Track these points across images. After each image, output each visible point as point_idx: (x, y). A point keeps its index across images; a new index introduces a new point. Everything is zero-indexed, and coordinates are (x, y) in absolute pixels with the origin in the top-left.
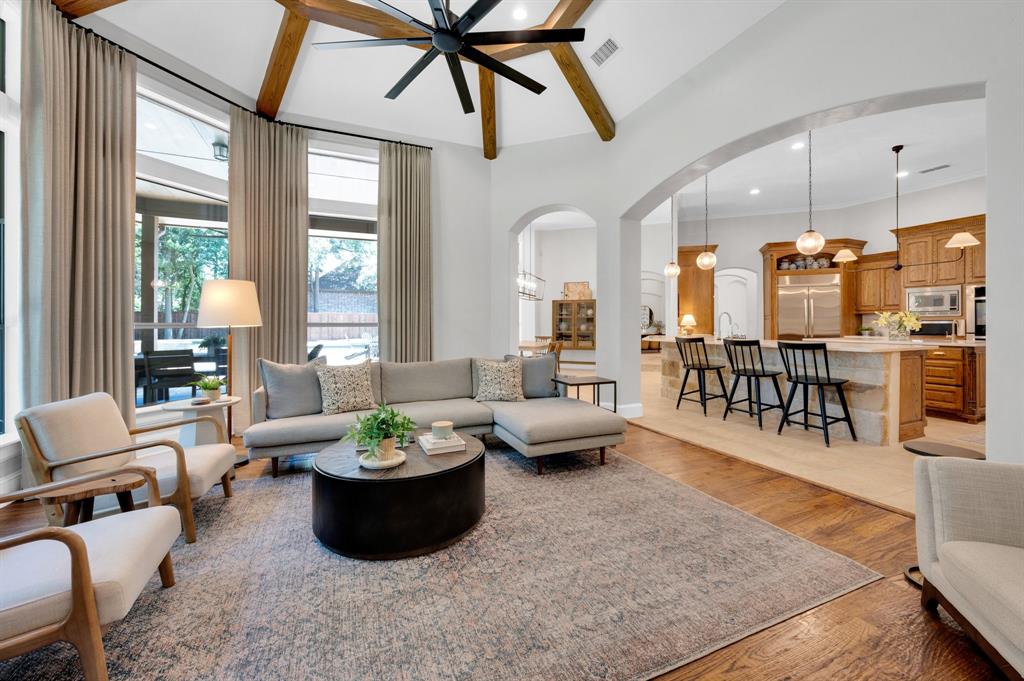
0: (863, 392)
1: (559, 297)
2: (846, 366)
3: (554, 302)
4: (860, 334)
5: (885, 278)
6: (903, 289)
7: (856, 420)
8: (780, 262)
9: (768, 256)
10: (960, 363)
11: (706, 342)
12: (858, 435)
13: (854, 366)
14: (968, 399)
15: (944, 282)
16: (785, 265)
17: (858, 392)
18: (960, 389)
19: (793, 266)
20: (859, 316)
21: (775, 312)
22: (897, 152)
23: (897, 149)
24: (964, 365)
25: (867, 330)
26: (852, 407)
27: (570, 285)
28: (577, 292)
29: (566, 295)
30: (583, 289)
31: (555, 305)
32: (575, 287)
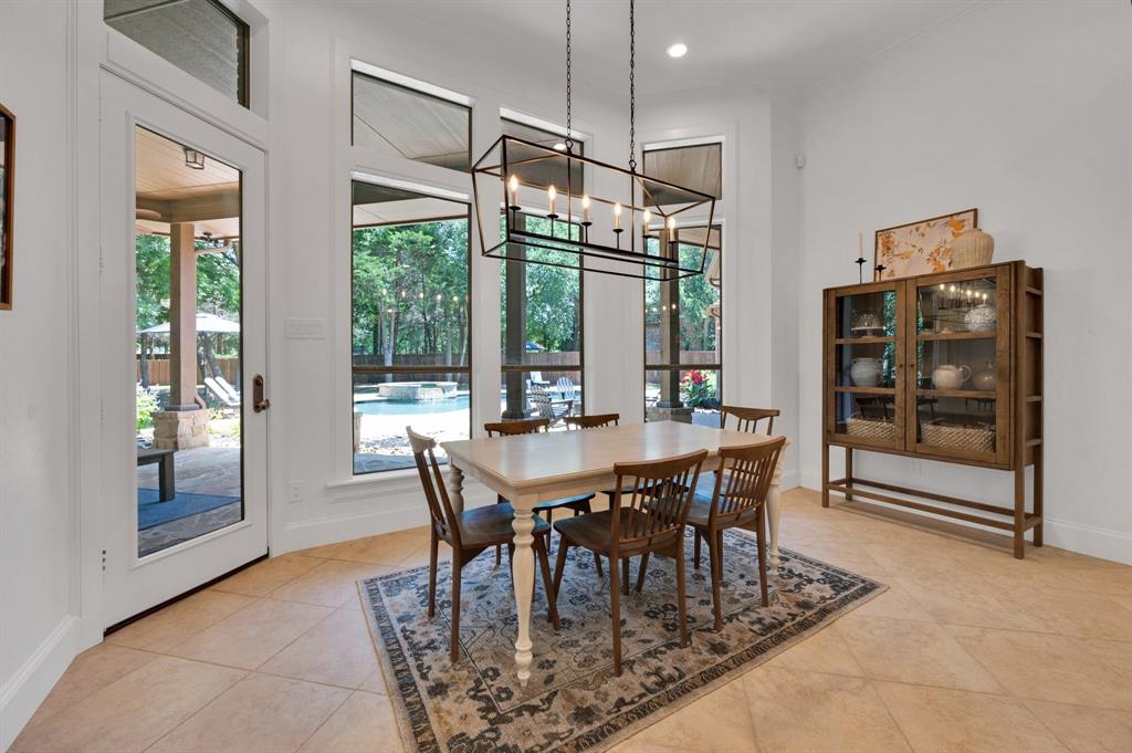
3: (827, 293)
27: (897, 236)
28: (927, 252)
29: (880, 268)
30: (949, 237)
31: (833, 304)
32: (915, 239)
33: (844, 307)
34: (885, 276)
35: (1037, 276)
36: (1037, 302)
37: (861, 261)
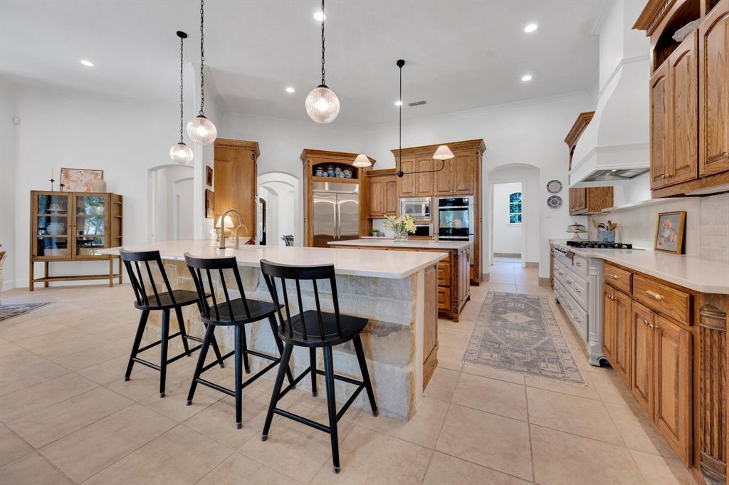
0: (384, 335)
1: (45, 187)
2: (364, 294)
3: (33, 192)
4: (371, 235)
5: (387, 190)
6: (398, 199)
7: (377, 380)
8: (315, 168)
9: (306, 162)
10: (448, 264)
11: (162, 257)
12: (379, 404)
13: (375, 294)
14: (453, 297)
15: (422, 194)
16: (319, 173)
17: (379, 335)
18: (448, 289)
19: (325, 174)
20: (371, 220)
21: (311, 215)
22: (401, 67)
23: (401, 63)
24: (451, 266)
25: (376, 231)
26: (371, 358)
27: (71, 173)
28: (84, 182)
29: (62, 185)
30: (93, 178)
31: (36, 198)
32: (79, 175)
33: (43, 202)
34: (65, 189)
35: (120, 198)
36: (120, 206)
37: (52, 181)
